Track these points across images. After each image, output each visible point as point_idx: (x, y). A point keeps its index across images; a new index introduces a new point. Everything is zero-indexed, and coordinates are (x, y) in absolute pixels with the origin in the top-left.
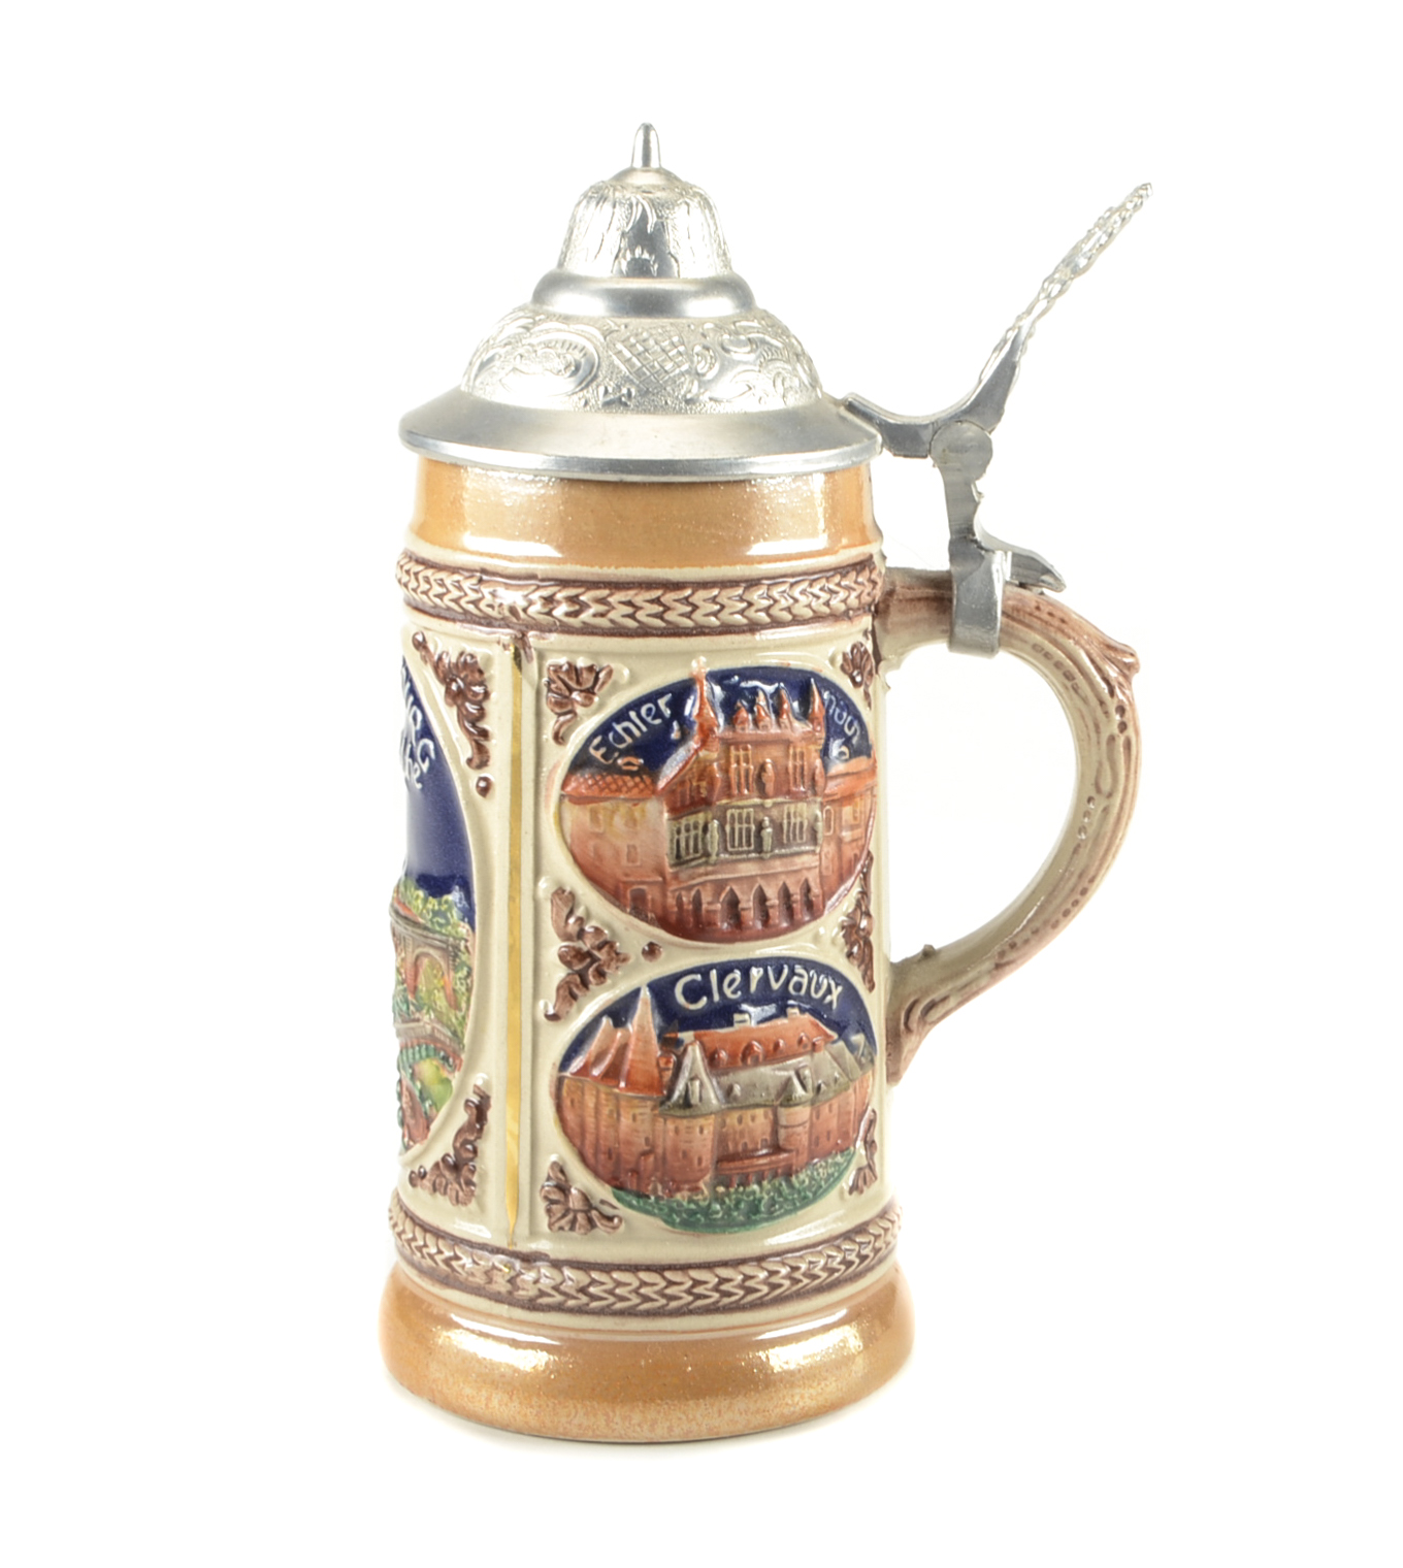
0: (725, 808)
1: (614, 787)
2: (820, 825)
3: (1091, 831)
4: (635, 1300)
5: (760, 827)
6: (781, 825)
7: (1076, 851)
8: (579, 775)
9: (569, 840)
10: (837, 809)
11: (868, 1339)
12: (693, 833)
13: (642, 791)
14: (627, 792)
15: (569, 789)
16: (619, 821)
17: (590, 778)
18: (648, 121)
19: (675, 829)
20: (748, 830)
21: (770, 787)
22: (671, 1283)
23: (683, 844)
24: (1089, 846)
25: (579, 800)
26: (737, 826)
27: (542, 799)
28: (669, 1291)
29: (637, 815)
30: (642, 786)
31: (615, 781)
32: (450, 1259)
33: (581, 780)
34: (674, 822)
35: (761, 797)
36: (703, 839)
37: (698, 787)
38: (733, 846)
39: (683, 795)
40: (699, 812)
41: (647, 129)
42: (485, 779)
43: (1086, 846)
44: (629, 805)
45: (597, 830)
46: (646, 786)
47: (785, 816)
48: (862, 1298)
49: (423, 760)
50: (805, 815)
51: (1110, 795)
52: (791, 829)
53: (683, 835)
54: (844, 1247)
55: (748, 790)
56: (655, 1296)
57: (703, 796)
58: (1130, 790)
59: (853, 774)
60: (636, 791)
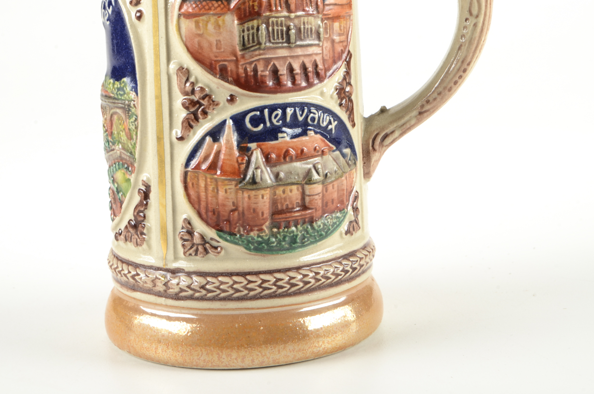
0: (268, 18)
1: (207, 7)
3: (467, 37)
4: (231, 292)
5: (288, 29)
6: (300, 29)
7: (459, 48)
8: (188, 2)
9: (184, 39)
10: (331, 23)
11: (359, 314)
12: (251, 32)
13: (222, 9)
14: (214, 10)
15: (183, 10)
16: (210, 27)
17: (194, 3)
19: (242, 30)
20: (282, 31)
21: (293, 7)
22: (250, 282)
23: (246, 38)
24: (467, 45)
25: (188, 16)
26: (276, 28)
27: (169, 18)
28: (249, 286)
29: (220, 23)
30: (222, 6)
31: (208, 4)
32: (134, 275)
33: (189, 5)
34: (241, 26)
35: (288, 12)
36: (257, 35)
37: (253, 6)
38: (274, 39)
39: (245, 10)
40: (253, 20)
42: (140, 11)
43: (465, 45)
44: (216, 17)
45: (199, 32)
46: (225, 6)
47: (302, 24)
48: (354, 291)
49: (109, 8)
50: (313, 24)
51: (477, 16)
52: (306, 31)
53: (246, 33)
54: (343, 263)
55: (281, 7)
56: (242, 289)
57: (256, 10)
58: (488, 14)
59: (339, 5)
60: (219, 9)
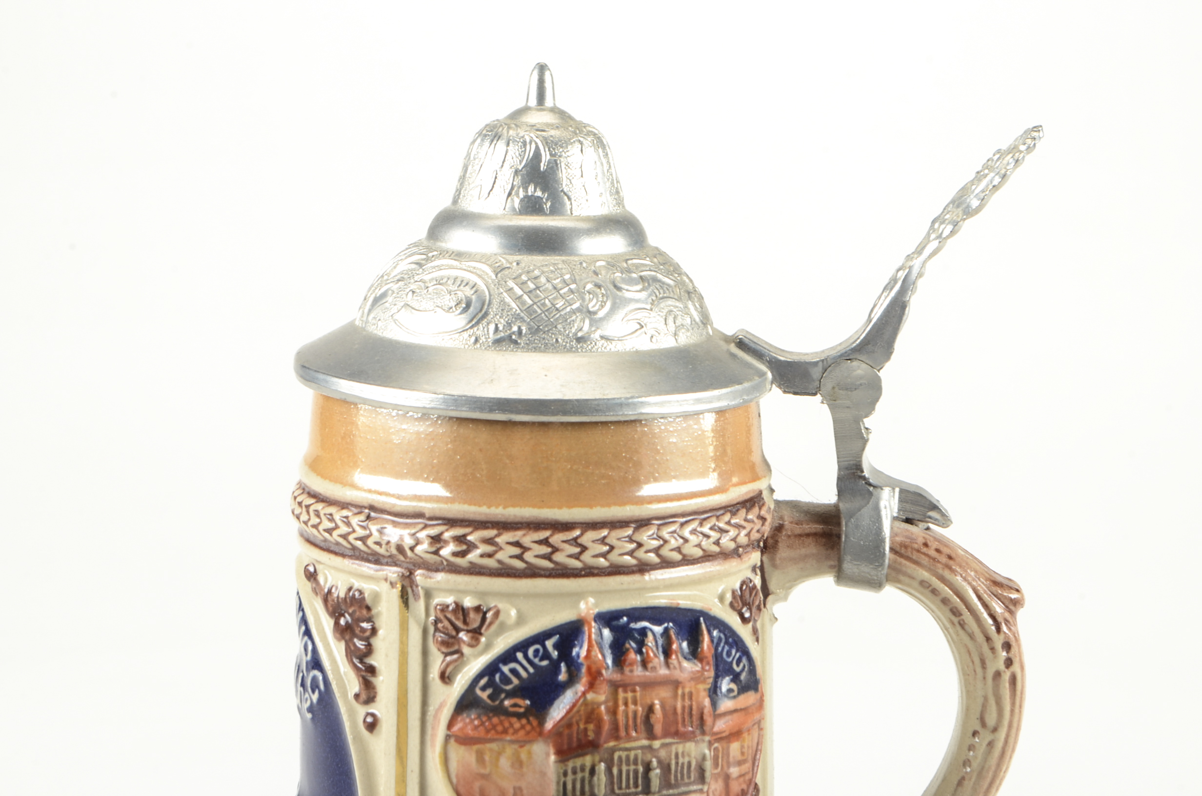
0: (613, 751)
1: (500, 728)
2: (708, 765)
3: (975, 764)
5: (648, 768)
6: (669, 766)
7: (960, 783)
8: (465, 715)
9: (454, 780)
10: (725, 745)
12: (579, 775)
13: (528, 733)
14: (513, 734)
15: (456, 728)
16: (505, 763)
17: (475, 719)
18: (542, 61)
19: (562, 771)
20: (636, 772)
21: (658, 729)
23: (569, 787)
24: (973, 779)
25: (465, 741)
26: (624, 768)
27: (428, 737)
29: (524, 756)
30: (528, 728)
31: (501, 723)
33: (468, 720)
34: (562, 765)
35: (649, 739)
36: (590, 782)
37: (586, 730)
38: (620, 788)
39: (570, 737)
40: (583, 755)
41: (542, 68)
42: (373, 715)
43: (970, 779)
44: (516, 746)
45: (482, 771)
46: (533, 728)
47: (673, 757)
49: (313, 692)
50: (693, 754)
51: (995, 730)
52: (679, 768)
53: (570, 778)
55: (636, 731)
57: (590, 738)
58: (1015, 725)
59: (741, 710)
60: (522, 733)
